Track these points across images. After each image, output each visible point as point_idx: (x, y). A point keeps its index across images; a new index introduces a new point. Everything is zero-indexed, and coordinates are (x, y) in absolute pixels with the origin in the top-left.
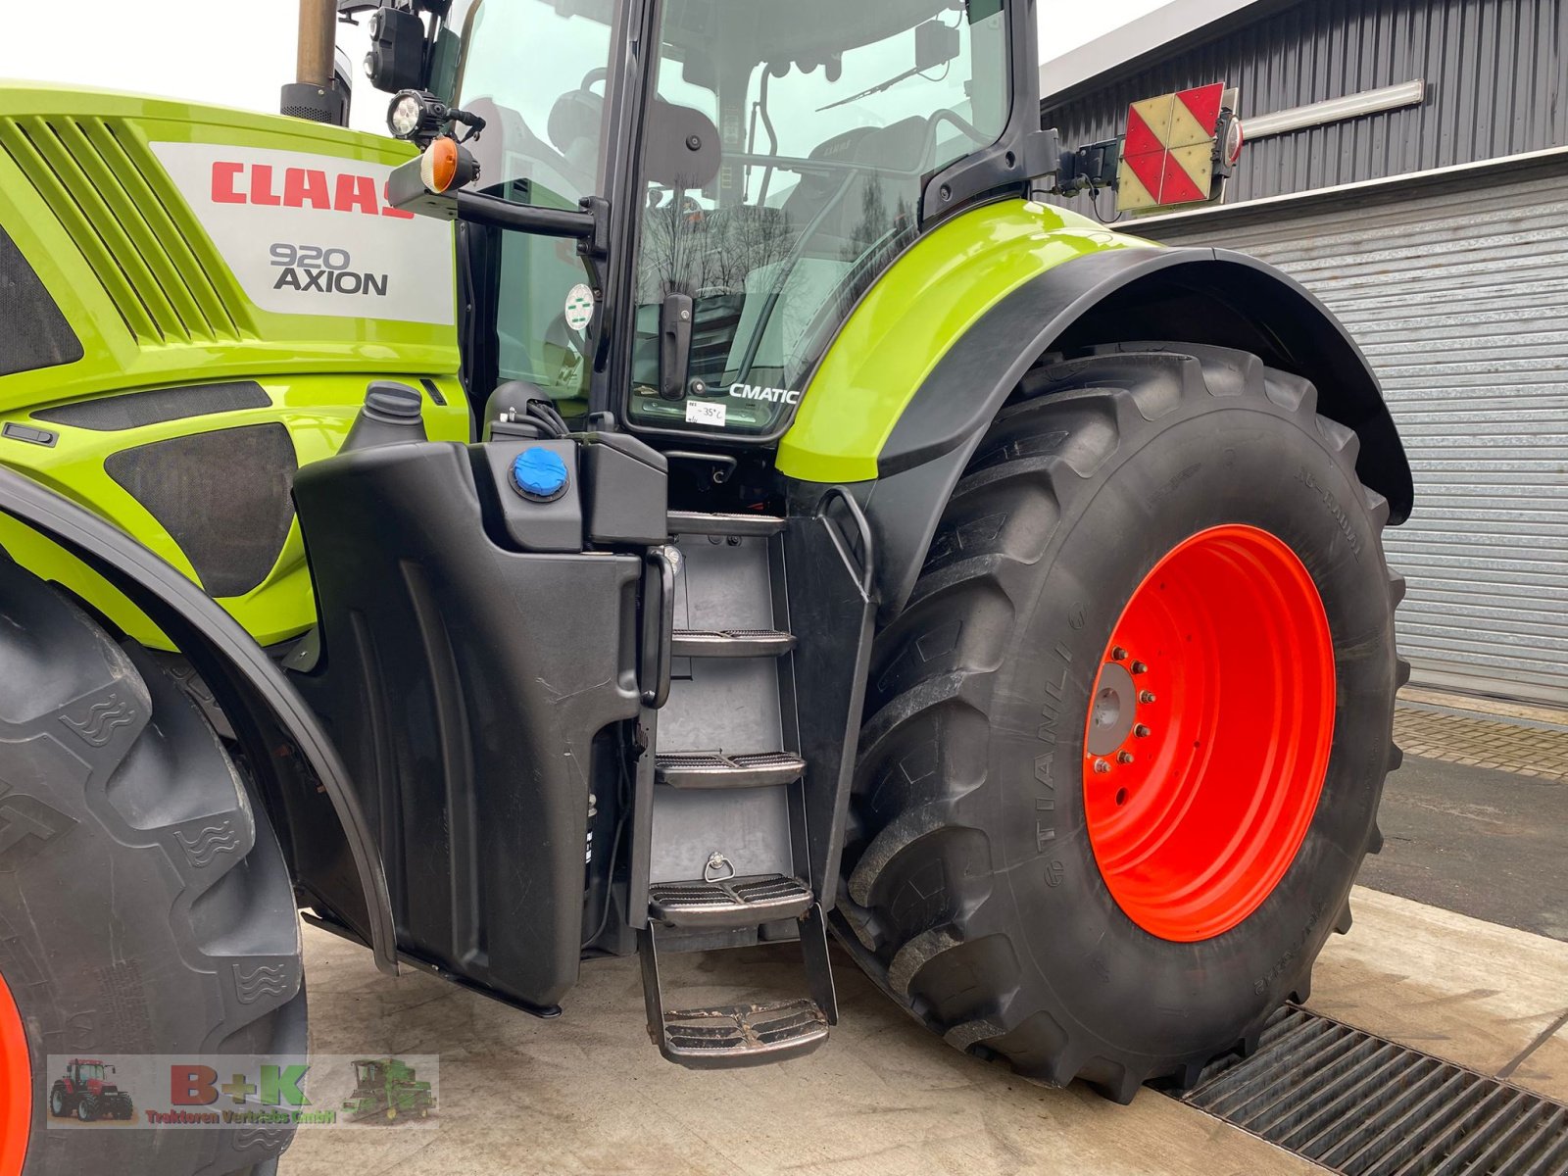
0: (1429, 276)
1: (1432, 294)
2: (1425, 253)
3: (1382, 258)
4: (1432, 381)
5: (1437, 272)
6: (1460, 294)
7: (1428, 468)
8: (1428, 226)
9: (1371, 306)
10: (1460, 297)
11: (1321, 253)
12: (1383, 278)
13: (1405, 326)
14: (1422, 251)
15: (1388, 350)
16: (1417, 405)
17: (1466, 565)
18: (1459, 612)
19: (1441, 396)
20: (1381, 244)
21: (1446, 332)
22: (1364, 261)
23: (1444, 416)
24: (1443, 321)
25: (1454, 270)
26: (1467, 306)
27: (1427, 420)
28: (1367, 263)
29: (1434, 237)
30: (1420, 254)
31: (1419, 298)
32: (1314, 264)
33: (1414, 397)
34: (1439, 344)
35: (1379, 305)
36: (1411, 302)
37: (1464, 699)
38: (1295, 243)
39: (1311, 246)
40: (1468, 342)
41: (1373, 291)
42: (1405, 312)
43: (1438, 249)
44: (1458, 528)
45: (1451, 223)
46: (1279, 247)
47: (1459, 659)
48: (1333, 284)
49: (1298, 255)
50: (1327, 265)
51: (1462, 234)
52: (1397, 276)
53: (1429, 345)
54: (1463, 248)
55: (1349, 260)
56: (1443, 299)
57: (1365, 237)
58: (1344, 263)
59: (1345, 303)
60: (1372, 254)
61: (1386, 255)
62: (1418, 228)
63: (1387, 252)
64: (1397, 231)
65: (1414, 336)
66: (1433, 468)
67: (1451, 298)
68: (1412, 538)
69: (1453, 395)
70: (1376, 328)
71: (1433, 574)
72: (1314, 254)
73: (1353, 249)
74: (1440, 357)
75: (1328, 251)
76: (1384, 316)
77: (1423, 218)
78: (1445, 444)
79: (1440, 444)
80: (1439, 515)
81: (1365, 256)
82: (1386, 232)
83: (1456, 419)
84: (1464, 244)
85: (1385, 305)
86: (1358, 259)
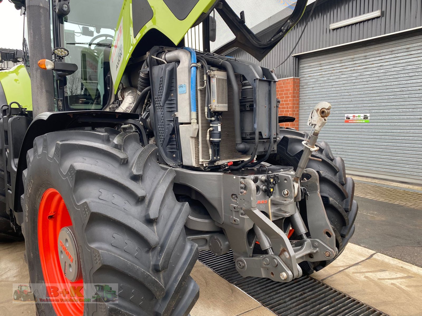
0: (385, 65)
1: (385, 70)
2: (384, 58)
3: (372, 60)
4: (386, 94)
5: (387, 63)
6: (393, 69)
7: (385, 118)
8: (384, 51)
9: (369, 73)
10: (393, 70)
11: (356, 59)
12: (372, 66)
13: (378, 79)
14: (383, 58)
15: (374, 86)
16: (382, 101)
17: (395, 146)
18: (394, 159)
19: (388, 98)
20: (372, 56)
21: (389, 80)
22: (367, 61)
23: (389, 104)
24: (389, 77)
25: (391, 63)
26: (395, 73)
27: (384, 105)
28: (368, 62)
29: (386, 54)
30: (382, 59)
31: (382, 71)
32: (354, 62)
33: (381, 99)
34: (388, 84)
35: (371, 73)
36: (380, 72)
37: (395, 183)
38: (349, 57)
39: (353, 57)
40: (395, 83)
41: (370, 69)
42: (378, 75)
43: (387, 57)
44: (393, 135)
45: (390, 49)
46: (345, 58)
47: (394, 172)
48: (359, 68)
49: (350, 60)
50: (358, 62)
51: (393, 52)
52: (376, 65)
53: (385, 84)
54: (394, 57)
55: (364, 61)
56: (388, 71)
57: (368, 54)
58: (362, 62)
59: (363, 73)
60: (370, 59)
61: (373, 59)
62: (381, 51)
63: (373, 58)
64: (376, 52)
65: (381, 82)
66: (386, 119)
67: (390, 71)
68: (381, 138)
69: (391, 98)
70: (371, 80)
71: (387, 148)
72: (354, 59)
73: (364, 58)
74: (388, 87)
75: (358, 59)
76: (373, 76)
77: (383, 48)
78: (389, 112)
79: (388, 112)
80: (388, 132)
81: (368, 60)
82: (373, 53)
83: (392, 105)
84: (394, 56)
85: (373, 73)
86: (366, 61)
